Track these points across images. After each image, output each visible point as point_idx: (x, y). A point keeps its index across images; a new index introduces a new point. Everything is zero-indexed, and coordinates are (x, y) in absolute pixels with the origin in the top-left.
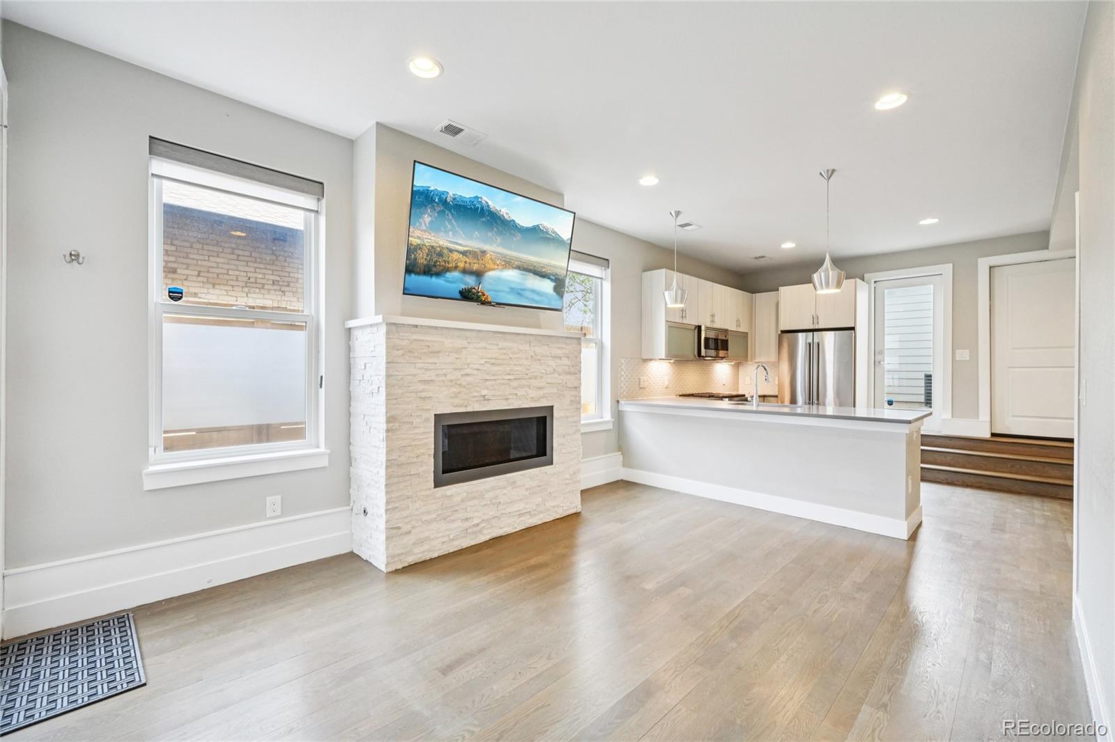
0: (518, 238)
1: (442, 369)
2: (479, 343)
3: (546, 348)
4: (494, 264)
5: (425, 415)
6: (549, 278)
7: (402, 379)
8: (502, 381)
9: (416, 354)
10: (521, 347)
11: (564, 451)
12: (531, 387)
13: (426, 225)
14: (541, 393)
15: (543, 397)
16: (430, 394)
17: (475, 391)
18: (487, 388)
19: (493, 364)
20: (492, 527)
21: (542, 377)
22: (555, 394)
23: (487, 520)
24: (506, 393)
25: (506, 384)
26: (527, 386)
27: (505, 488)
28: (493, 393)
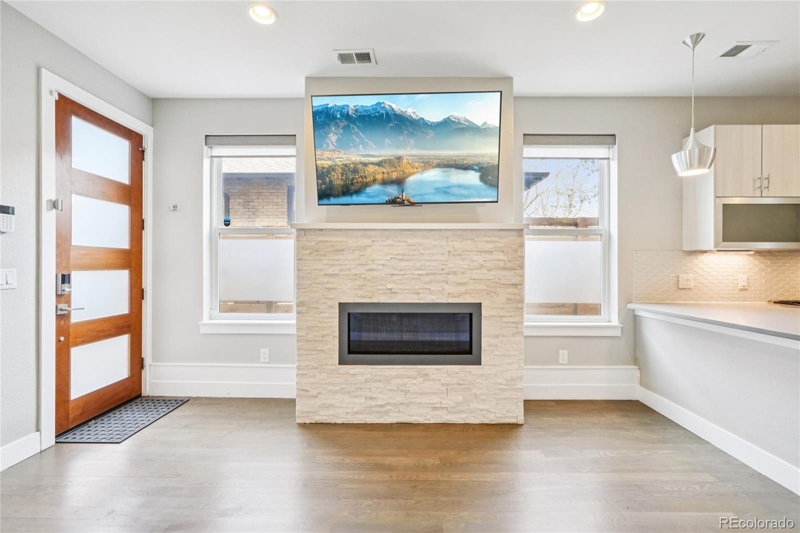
0: (431, 135)
1: (346, 265)
2: (383, 241)
3: (470, 242)
4: (413, 168)
5: (330, 303)
6: (473, 169)
7: (310, 273)
8: (412, 276)
9: (322, 253)
10: (434, 243)
11: (496, 353)
12: (449, 282)
13: (333, 144)
14: (462, 289)
15: (466, 293)
16: (335, 286)
17: (381, 284)
18: (394, 282)
19: (401, 260)
20: (399, 411)
21: (464, 273)
22: (484, 290)
23: (394, 404)
24: (417, 287)
25: (416, 279)
26: (443, 281)
27: (415, 378)
28: (400, 286)
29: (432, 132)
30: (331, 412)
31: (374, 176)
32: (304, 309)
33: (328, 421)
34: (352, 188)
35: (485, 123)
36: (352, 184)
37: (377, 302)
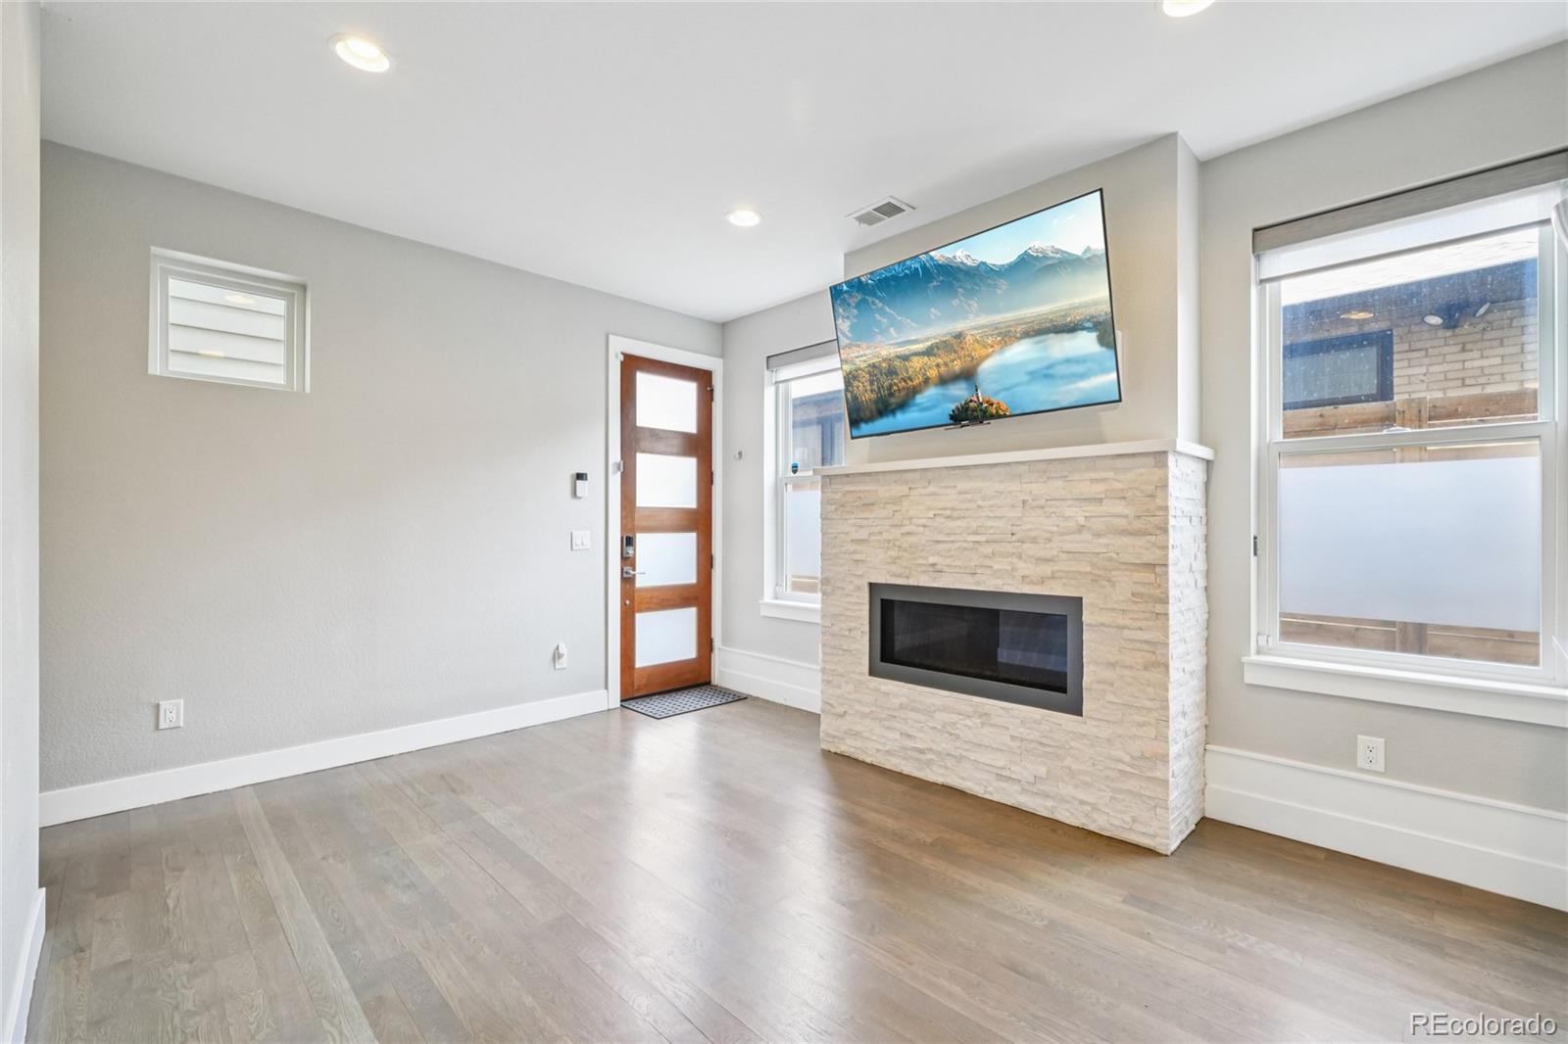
0: (1004, 287)
1: (877, 526)
2: (924, 487)
3: (1060, 483)
4: (985, 347)
5: (857, 582)
7: (835, 538)
8: (965, 545)
9: (848, 509)
10: (1000, 487)
11: (1110, 697)
12: (1024, 557)
14: (1047, 569)
15: (1053, 578)
16: (863, 557)
17: (921, 557)
18: (938, 553)
19: (949, 517)
20: (946, 768)
21: (1050, 540)
22: (1087, 573)
23: (939, 753)
24: (973, 564)
25: (971, 549)
26: (1014, 554)
27: (969, 717)
28: (948, 561)
29: (1003, 281)
30: (859, 743)
31: (925, 374)
32: (829, 589)
33: (856, 756)
34: (893, 400)
35: (1087, 251)
36: (891, 395)
37: (916, 584)
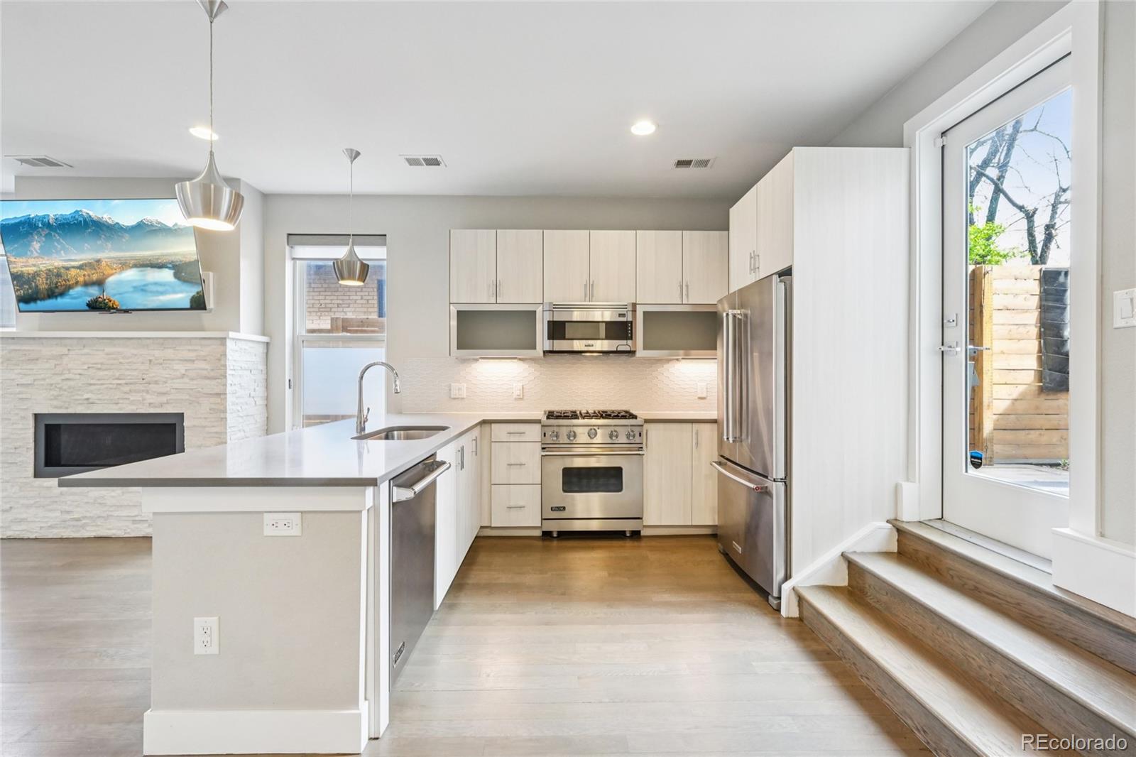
0: (127, 238)
1: (40, 374)
2: (80, 349)
3: (171, 351)
4: (111, 269)
5: (22, 414)
6: (167, 267)
7: (2, 383)
8: (111, 386)
9: (14, 362)
10: (135, 352)
12: (150, 392)
13: (37, 252)
14: (164, 399)
15: (167, 403)
16: (28, 396)
17: (78, 395)
18: (91, 392)
19: (99, 369)
20: (97, 526)
21: (166, 383)
22: (187, 400)
23: (91, 518)
24: (116, 397)
25: (115, 389)
26: (143, 391)
28: (100, 396)
29: (127, 235)
30: (24, 527)
31: (75, 279)
35: (176, 224)
36: (57, 287)
37: (73, 412)
